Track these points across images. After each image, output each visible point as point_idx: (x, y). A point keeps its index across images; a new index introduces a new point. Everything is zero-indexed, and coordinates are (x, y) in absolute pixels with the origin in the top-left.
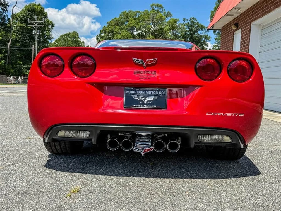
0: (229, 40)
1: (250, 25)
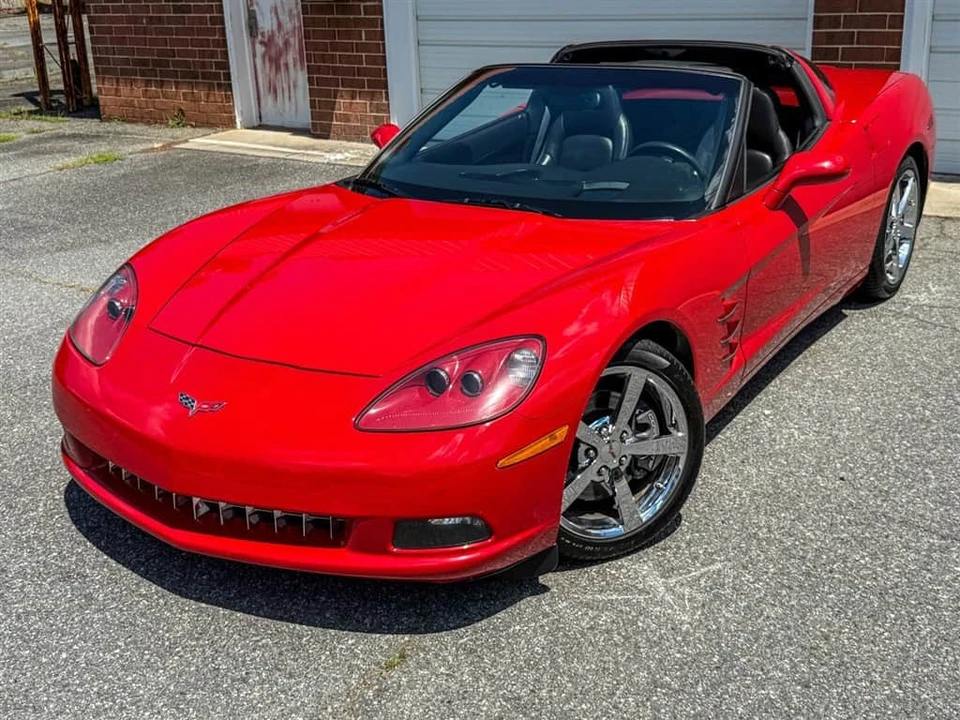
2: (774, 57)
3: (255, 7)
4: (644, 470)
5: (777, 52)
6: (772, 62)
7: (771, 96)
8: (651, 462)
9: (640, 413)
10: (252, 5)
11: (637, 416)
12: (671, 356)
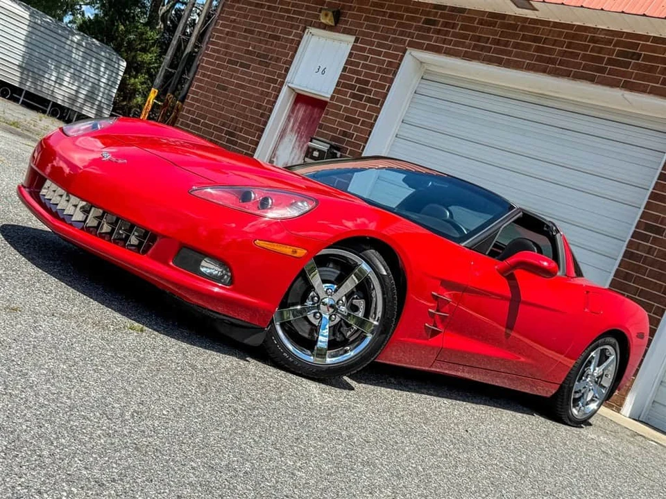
0: (277, 38)
1: (404, 52)
2: (548, 227)
3: (275, 160)
4: (344, 336)
5: (551, 225)
6: (545, 229)
7: (537, 250)
8: (349, 333)
9: (357, 299)
10: (274, 158)
11: (354, 299)
12: (389, 271)
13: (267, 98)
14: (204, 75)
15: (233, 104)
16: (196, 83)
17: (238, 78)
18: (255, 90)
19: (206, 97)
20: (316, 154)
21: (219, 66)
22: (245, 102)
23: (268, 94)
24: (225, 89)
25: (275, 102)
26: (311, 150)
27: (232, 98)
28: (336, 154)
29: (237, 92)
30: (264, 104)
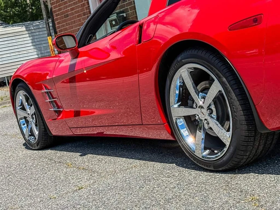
13: (85, 7)
14: (57, 15)
15: (74, 21)
16: (56, 22)
17: (69, 6)
18: (78, 7)
19: (63, 26)
20: (114, 23)
21: (60, 5)
22: (78, 16)
23: (84, 5)
24: (67, 16)
25: (89, 6)
26: (111, 22)
27: (73, 18)
28: (123, 15)
29: (72, 14)
30: (85, 11)
